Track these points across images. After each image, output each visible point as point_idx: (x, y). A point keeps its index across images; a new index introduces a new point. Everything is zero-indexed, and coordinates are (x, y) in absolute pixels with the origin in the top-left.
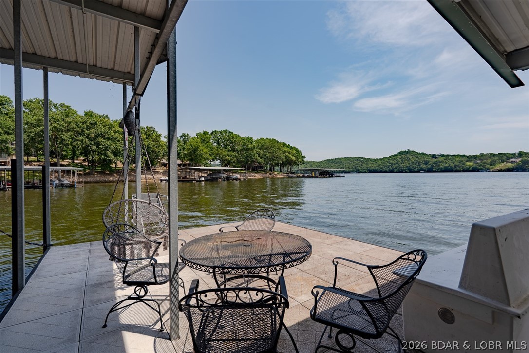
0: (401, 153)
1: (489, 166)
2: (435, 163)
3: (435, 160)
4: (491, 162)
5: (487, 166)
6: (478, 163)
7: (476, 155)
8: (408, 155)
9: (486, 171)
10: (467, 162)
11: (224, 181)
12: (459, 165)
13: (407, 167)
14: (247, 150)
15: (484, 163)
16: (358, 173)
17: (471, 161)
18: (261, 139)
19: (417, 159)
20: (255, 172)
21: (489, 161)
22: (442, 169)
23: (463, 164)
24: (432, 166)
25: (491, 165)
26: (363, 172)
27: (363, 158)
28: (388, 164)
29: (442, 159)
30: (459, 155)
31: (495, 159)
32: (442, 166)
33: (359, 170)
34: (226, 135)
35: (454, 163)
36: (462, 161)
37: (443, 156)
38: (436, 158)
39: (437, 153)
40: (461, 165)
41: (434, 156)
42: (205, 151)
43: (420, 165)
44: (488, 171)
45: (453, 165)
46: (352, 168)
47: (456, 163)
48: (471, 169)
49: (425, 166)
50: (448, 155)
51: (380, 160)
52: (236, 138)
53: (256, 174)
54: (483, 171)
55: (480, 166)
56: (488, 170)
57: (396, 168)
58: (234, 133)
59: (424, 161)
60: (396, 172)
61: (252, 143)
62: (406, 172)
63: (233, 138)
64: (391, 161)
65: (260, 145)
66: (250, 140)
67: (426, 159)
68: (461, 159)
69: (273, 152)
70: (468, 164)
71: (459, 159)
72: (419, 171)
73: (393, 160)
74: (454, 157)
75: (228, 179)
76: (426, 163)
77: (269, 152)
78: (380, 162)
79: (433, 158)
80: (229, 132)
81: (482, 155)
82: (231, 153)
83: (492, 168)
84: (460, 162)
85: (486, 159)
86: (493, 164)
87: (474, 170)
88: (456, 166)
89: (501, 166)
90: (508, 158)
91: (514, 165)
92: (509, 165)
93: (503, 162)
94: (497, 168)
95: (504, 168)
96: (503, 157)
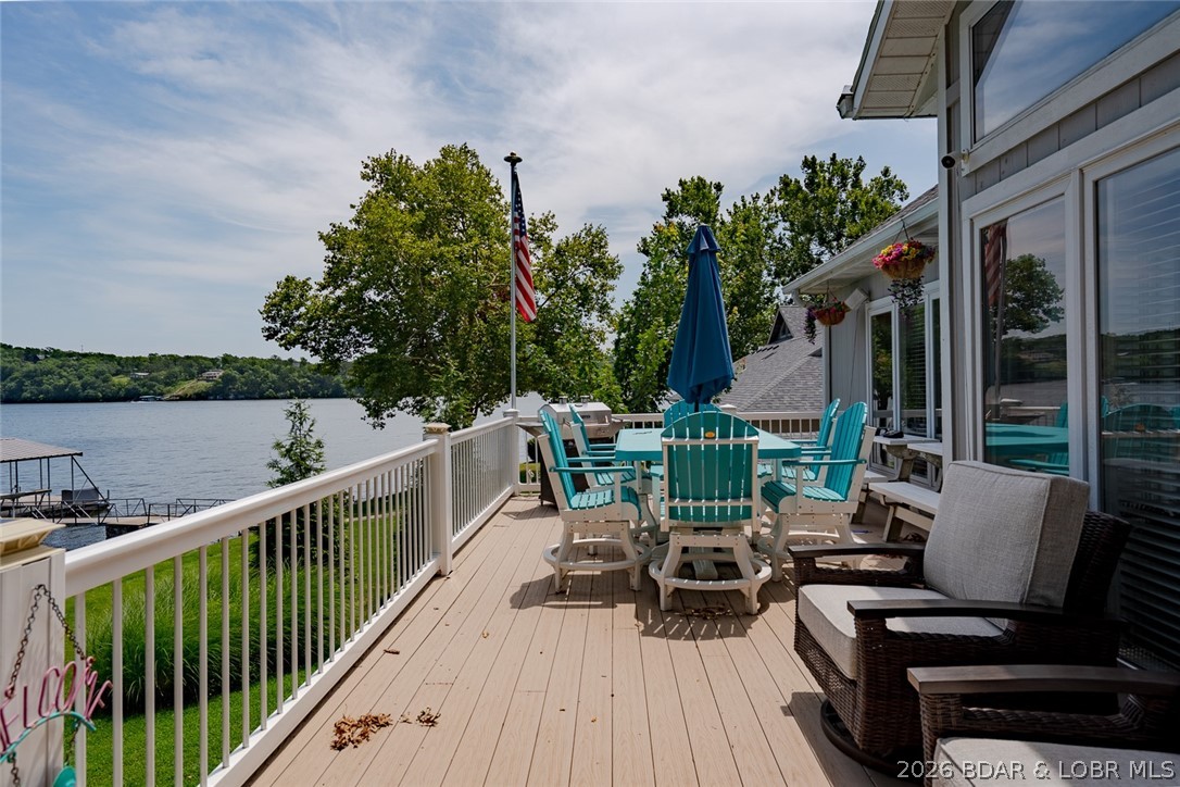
1: (162, 387)
2: (30, 375)
3: (31, 365)
4: (167, 377)
5: (159, 387)
6: (138, 379)
7: (139, 358)
9: (155, 400)
10: (114, 375)
12: (94, 383)
15: (151, 379)
17: (127, 374)
21: (162, 374)
22: (46, 393)
23: (105, 381)
24: (21, 384)
25: (167, 384)
29: (52, 363)
31: (177, 369)
35: (80, 378)
36: (102, 373)
37: (57, 354)
38: (36, 359)
39: (41, 346)
40: (99, 382)
41: (30, 355)
44: (160, 400)
45: (78, 383)
47: (86, 378)
48: (122, 393)
54: (146, 400)
55: (144, 385)
56: (158, 397)
67: (5, 362)
68: (104, 367)
70: (116, 380)
71: (95, 366)
74: (84, 361)
76: (6, 375)
79: (27, 359)
81: (153, 357)
83: (169, 392)
84: (98, 375)
85: (158, 370)
86: (170, 381)
87: (131, 396)
88: (84, 386)
89: (187, 387)
90: (202, 371)
91: (210, 384)
92: (201, 385)
93: (192, 377)
94: (178, 391)
95: (190, 392)
96: (191, 366)
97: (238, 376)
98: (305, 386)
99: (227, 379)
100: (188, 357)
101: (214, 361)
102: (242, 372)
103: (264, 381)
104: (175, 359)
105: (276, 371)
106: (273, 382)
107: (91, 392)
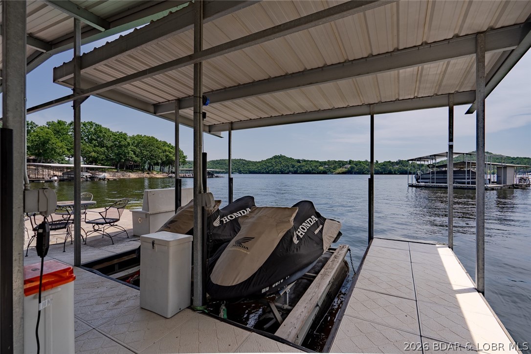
0: (275, 157)
2: (299, 167)
3: (299, 164)
5: (332, 170)
6: (326, 168)
7: (325, 162)
8: (280, 159)
9: (331, 174)
10: (319, 166)
11: (87, 181)
13: (279, 169)
14: (120, 147)
15: (330, 168)
16: (240, 173)
17: (322, 166)
18: (138, 135)
19: (287, 163)
20: (130, 172)
21: (332, 166)
22: (303, 171)
23: (317, 168)
24: (297, 169)
25: (334, 169)
26: (244, 173)
27: (244, 160)
28: (265, 166)
29: (304, 163)
30: (315, 161)
31: (336, 165)
32: (304, 169)
33: (241, 171)
34: (91, 128)
36: (317, 166)
37: (305, 161)
38: (300, 162)
39: (301, 159)
41: (299, 161)
42: (60, 144)
43: (289, 168)
45: (311, 169)
46: (235, 169)
47: (313, 167)
48: (322, 172)
49: (292, 169)
50: (308, 161)
51: (259, 162)
52: (105, 133)
53: (130, 174)
54: (329, 174)
55: (327, 170)
56: (332, 173)
57: (271, 170)
58: (103, 126)
59: (292, 165)
60: (271, 173)
61: (125, 140)
62: (279, 174)
63: (101, 132)
64: (268, 164)
65: (136, 142)
66: (123, 136)
67: (293, 163)
68: (316, 164)
69: (152, 151)
70: (320, 168)
72: (288, 173)
73: (269, 163)
74: (312, 162)
75: (92, 178)
76: (293, 166)
77: (147, 151)
78: (259, 165)
79: (298, 162)
80: (96, 125)
81: (329, 161)
82: (99, 149)
83: (334, 172)
84: (316, 166)
85: (331, 165)
86: (335, 168)
87: (324, 173)
88: (312, 169)
89: (340, 170)
90: (343, 165)
91: (347, 169)
92: (344, 170)
93: (341, 167)
94: (337, 172)
95: (341, 172)
96: (340, 164)
97: (355, 167)
98: (378, 171)
99: (352, 168)
100: (339, 161)
101: (347, 162)
102: (356, 166)
103: (364, 168)
104: (335, 162)
105: (368, 165)
106: (367, 169)
107: (314, 171)
